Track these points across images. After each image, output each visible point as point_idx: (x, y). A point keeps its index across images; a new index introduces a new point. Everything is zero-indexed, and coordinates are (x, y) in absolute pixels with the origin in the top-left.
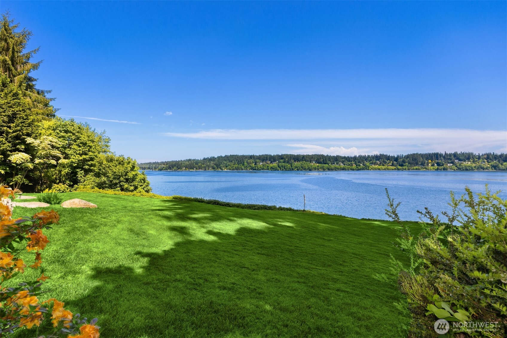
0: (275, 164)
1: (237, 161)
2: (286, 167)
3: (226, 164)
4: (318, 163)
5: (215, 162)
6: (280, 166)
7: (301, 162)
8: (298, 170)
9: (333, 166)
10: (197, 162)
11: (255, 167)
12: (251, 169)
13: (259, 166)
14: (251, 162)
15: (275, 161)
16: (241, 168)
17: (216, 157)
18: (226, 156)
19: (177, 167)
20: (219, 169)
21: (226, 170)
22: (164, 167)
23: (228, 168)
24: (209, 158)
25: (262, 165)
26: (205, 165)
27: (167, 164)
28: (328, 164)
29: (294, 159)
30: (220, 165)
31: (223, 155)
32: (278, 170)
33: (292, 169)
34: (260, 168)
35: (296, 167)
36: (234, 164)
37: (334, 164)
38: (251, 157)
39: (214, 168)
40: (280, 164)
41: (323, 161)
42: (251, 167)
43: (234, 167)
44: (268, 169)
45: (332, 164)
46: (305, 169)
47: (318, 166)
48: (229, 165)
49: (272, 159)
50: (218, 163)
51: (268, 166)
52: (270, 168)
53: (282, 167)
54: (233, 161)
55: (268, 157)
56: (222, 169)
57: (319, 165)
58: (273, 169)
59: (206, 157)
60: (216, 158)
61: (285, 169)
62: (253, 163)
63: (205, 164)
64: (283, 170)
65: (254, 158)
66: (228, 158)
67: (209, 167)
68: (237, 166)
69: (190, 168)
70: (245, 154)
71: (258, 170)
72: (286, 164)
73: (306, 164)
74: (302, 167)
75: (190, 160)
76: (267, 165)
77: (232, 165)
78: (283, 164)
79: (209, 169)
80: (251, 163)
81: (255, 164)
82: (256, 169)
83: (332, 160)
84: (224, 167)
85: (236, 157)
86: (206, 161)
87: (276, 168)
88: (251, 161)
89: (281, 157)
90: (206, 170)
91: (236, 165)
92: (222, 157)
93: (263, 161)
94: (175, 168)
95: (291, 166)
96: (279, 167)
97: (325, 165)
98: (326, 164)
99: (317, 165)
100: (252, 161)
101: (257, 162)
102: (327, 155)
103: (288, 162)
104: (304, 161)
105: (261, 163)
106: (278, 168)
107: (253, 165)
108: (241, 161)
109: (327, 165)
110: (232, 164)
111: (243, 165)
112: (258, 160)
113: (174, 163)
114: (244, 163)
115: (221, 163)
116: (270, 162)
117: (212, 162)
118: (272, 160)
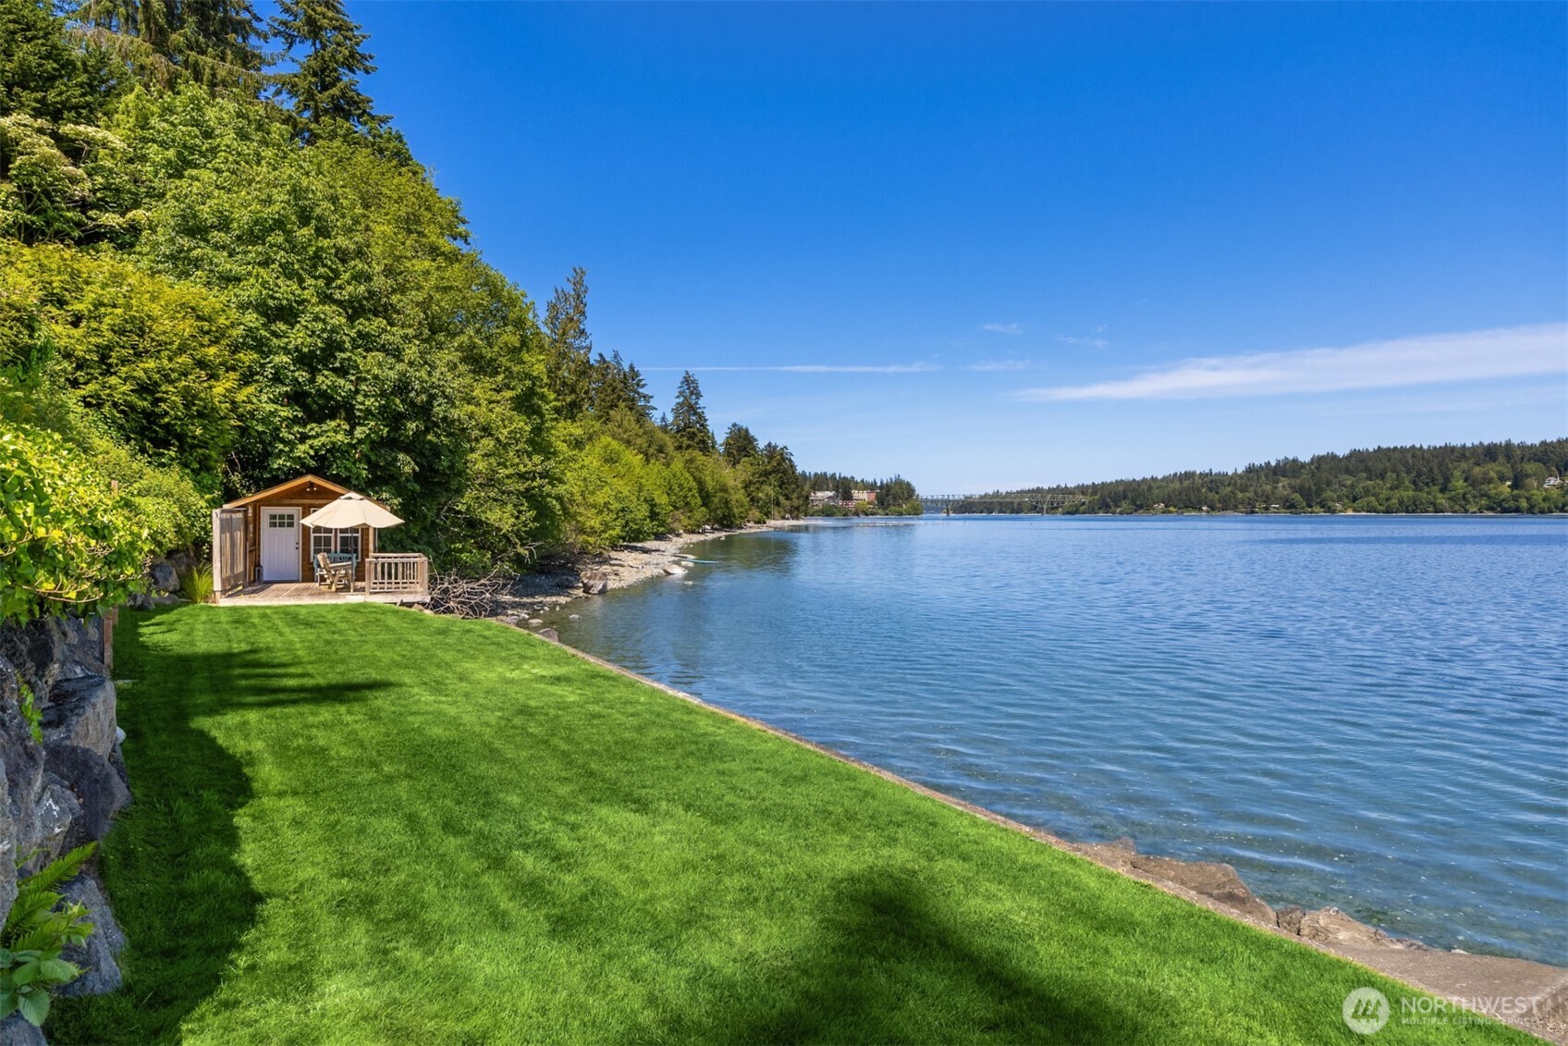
1: (1408, 472)
3: (1353, 486)
10: (1214, 482)
11: (1516, 498)
13: (1538, 495)
14: (1492, 474)
16: (1433, 504)
17: (1305, 458)
18: (1354, 454)
19: (1133, 502)
20: (1317, 509)
22: (1084, 503)
23: (1359, 503)
24: (1273, 464)
30: (1319, 491)
31: (1342, 452)
34: (1545, 505)
36: (1391, 489)
38: (1490, 452)
39: (1290, 506)
42: (1489, 497)
43: (1394, 501)
48: (1367, 492)
50: (1310, 484)
56: (1331, 510)
59: (1259, 461)
60: (1303, 466)
62: (1502, 479)
63: (1251, 489)
65: (1508, 458)
66: (1361, 463)
68: (1411, 493)
69: (1186, 507)
75: (1189, 476)
79: (1267, 509)
80: (1490, 481)
81: (1513, 487)
82: (1518, 510)
84: (1339, 499)
86: (1259, 478)
88: (1492, 469)
90: (1253, 512)
91: (1406, 489)
92: (1333, 457)
94: (1125, 505)
100: (1498, 472)
101: (1527, 476)
105: (1554, 481)
108: (1431, 470)
111: (1443, 490)
112: (1530, 467)
113: (1121, 488)
114: (1447, 480)
115: (1329, 484)
117: (1283, 482)
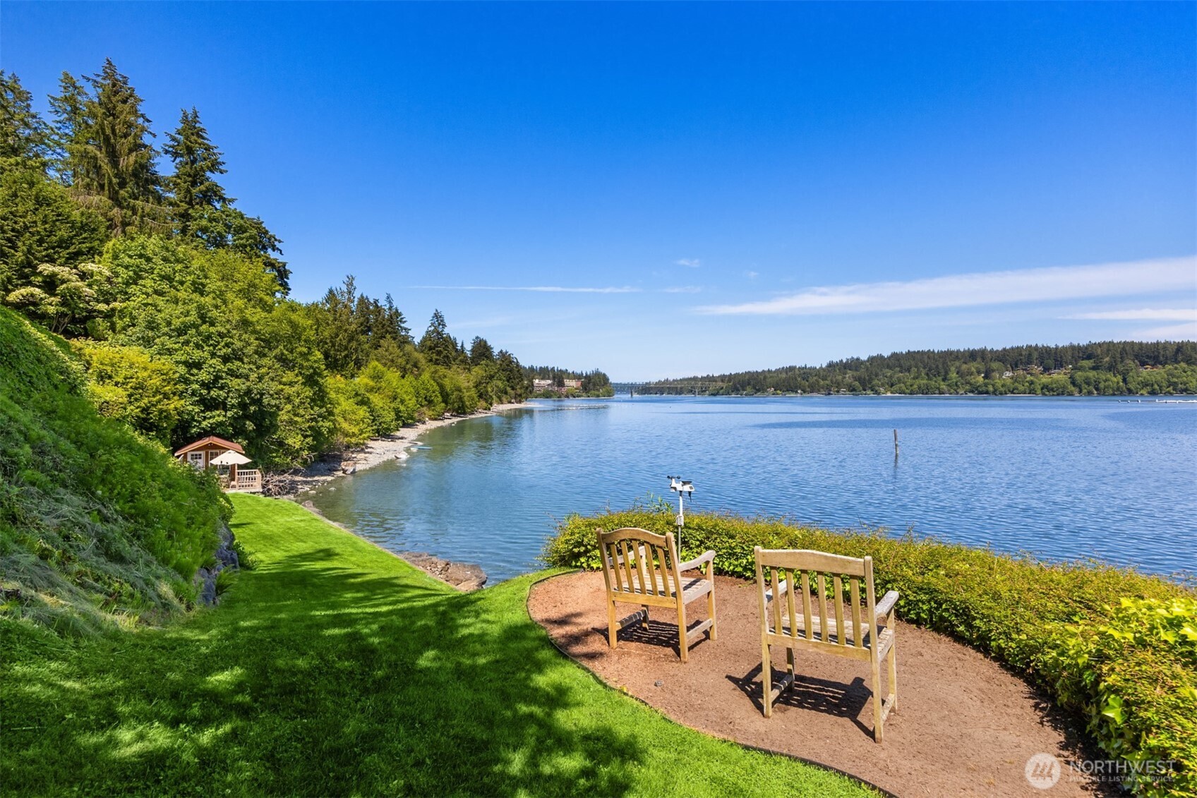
0: (1059, 376)
1: (924, 368)
2: (1102, 385)
3: (891, 377)
5: (855, 374)
6: (1080, 381)
7: (1169, 367)
8: (1152, 392)
10: (806, 373)
11: (986, 385)
12: (972, 392)
13: (999, 383)
14: (973, 369)
15: (1059, 364)
16: (939, 388)
17: (864, 357)
18: (894, 355)
19: (754, 387)
20: (869, 392)
22: (722, 388)
23: (895, 388)
24: (844, 361)
25: (1012, 378)
26: (829, 382)
27: (729, 381)
29: (1136, 356)
30: (870, 380)
31: (886, 354)
32: (1071, 394)
33: (1129, 389)
34: (1002, 389)
35: (1145, 384)
36: (914, 378)
38: (972, 355)
39: (852, 390)
40: (1079, 375)
42: (971, 384)
43: (915, 386)
44: (1032, 392)
48: (899, 381)
49: (1050, 358)
50: (866, 375)
51: (1032, 383)
52: (1039, 388)
53: (1084, 386)
54: (914, 369)
55: (1035, 355)
56: (877, 393)
58: (1053, 391)
59: (836, 359)
60: (863, 362)
61: (1098, 391)
62: (979, 373)
63: (829, 379)
64: (1090, 392)
65: (983, 359)
66: (900, 361)
67: (839, 386)
68: (925, 382)
69: (788, 390)
70: (954, 348)
72: (1103, 375)
73: (1190, 374)
74: (1170, 384)
75: (792, 369)
76: (1029, 378)
78: (1092, 374)
79: (838, 392)
80: (972, 374)
81: (985, 378)
82: (987, 393)
84: (883, 385)
85: (926, 357)
86: (835, 371)
87: (1064, 387)
88: (973, 366)
89: (1086, 353)
90: (829, 394)
91: (923, 379)
92: (880, 357)
93: (1014, 366)
94: (749, 389)
95: (1124, 380)
96: (1074, 383)
100: (977, 368)
101: (993, 371)
103: (1111, 368)
104: (1183, 365)
105: (1009, 374)
106: (1071, 388)
107: (980, 379)
108: (937, 366)
110: (908, 377)
111: (944, 380)
112: (995, 365)
113: (747, 377)
114: (946, 373)
115: (877, 375)
117: (849, 374)
118: (1051, 362)
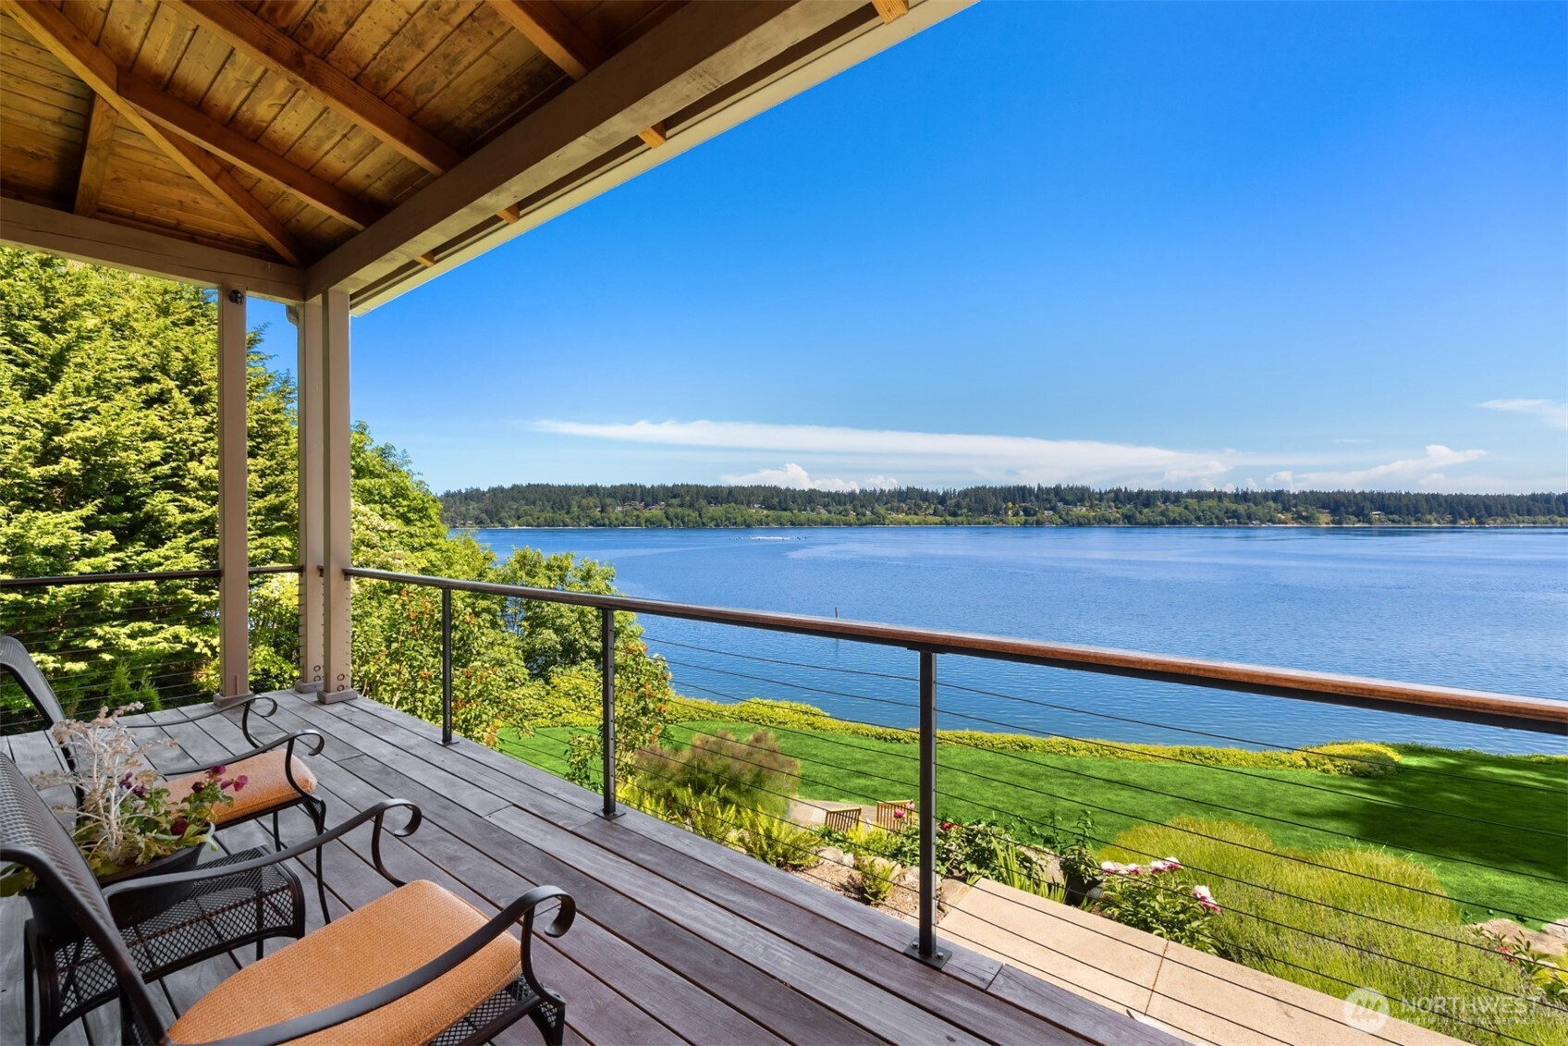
0: (656, 512)
2: (686, 520)
4: (768, 508)
5: (481, 505)
6: (671, 515)
7: (724, 506)
8: (717, 525)
9: (803, 516)
12: (591, 524)
15: (656, 501)
21: (517, 527)
26: (453, 514)
28: (791, 510)
29: (706, 497)
32: (665, 527)
33: (703, 523)
35: (712, 519)
37: (805, 510)
40: (671, 510)
41: (780, 502)
44: (639, 524)
45: (800, 510)
46: (735, 524)
47: (767, 516)
49: (649, 496)
51: (638, 517)
52: (643, 521)
53: (675, 520)
55: (638, 494)
57: (771, 513)
58: (653, 524)
61: (683, 524)
64: (678, 525)
67: (465, 518)
70: (571, 483)
71: (610, 525)
72: (687, 511)
73: (739, 512)
74: (728, 519)
76: (636, 513)
77: (536, 514)
78: (679, 510)
83: (799, 501)
85: (547, 490)
87: (661, 521)
89: (673, 493)
93: (624, 500)
95: (700, 515)
96: (667, 517)
97: (784, 513)
98: (785, 510)
99: (765, 512)
102: (788, 489)
103: (691, 506)
104: (733, 504)
106: (666, 521)
107: (597, 513)
109: (788, 513)
110: (535, 510)
116: (643, 504)
118: (649, 499)
